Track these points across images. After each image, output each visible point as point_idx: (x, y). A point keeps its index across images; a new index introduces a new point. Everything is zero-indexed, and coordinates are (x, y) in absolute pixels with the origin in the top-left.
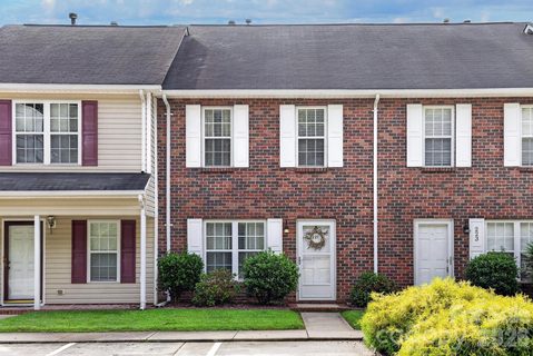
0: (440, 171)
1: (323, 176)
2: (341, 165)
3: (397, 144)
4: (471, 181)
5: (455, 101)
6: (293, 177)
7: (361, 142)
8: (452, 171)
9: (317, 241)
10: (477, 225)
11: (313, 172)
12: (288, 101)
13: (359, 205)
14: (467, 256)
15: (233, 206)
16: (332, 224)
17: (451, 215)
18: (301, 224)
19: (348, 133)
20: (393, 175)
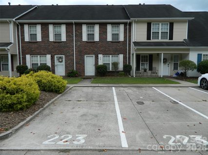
0: (91, 42)
1: (61, 44)
2: (65, 40)
3: (80, 35)
4: (99, 45)
5: (94, 24)
6: (53, 44)
7: (71, 34)
8: (94, 42)
9: (60, 60)
10: (100, 56)
11: (58, 42)
12: (51, 23)
13: (70, 51)
14: (98, 64)
15: (38, 51)
16: (64, 56)
17: (94, 54)
18: (56, 56)
19: (67, 32)
20: (79, 43)
